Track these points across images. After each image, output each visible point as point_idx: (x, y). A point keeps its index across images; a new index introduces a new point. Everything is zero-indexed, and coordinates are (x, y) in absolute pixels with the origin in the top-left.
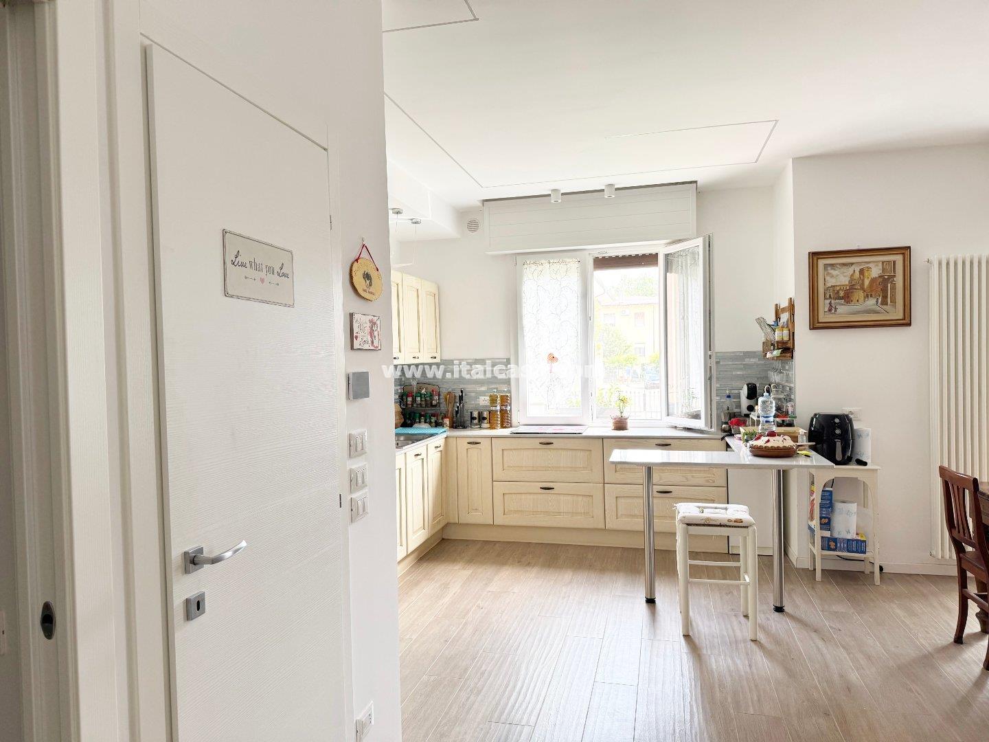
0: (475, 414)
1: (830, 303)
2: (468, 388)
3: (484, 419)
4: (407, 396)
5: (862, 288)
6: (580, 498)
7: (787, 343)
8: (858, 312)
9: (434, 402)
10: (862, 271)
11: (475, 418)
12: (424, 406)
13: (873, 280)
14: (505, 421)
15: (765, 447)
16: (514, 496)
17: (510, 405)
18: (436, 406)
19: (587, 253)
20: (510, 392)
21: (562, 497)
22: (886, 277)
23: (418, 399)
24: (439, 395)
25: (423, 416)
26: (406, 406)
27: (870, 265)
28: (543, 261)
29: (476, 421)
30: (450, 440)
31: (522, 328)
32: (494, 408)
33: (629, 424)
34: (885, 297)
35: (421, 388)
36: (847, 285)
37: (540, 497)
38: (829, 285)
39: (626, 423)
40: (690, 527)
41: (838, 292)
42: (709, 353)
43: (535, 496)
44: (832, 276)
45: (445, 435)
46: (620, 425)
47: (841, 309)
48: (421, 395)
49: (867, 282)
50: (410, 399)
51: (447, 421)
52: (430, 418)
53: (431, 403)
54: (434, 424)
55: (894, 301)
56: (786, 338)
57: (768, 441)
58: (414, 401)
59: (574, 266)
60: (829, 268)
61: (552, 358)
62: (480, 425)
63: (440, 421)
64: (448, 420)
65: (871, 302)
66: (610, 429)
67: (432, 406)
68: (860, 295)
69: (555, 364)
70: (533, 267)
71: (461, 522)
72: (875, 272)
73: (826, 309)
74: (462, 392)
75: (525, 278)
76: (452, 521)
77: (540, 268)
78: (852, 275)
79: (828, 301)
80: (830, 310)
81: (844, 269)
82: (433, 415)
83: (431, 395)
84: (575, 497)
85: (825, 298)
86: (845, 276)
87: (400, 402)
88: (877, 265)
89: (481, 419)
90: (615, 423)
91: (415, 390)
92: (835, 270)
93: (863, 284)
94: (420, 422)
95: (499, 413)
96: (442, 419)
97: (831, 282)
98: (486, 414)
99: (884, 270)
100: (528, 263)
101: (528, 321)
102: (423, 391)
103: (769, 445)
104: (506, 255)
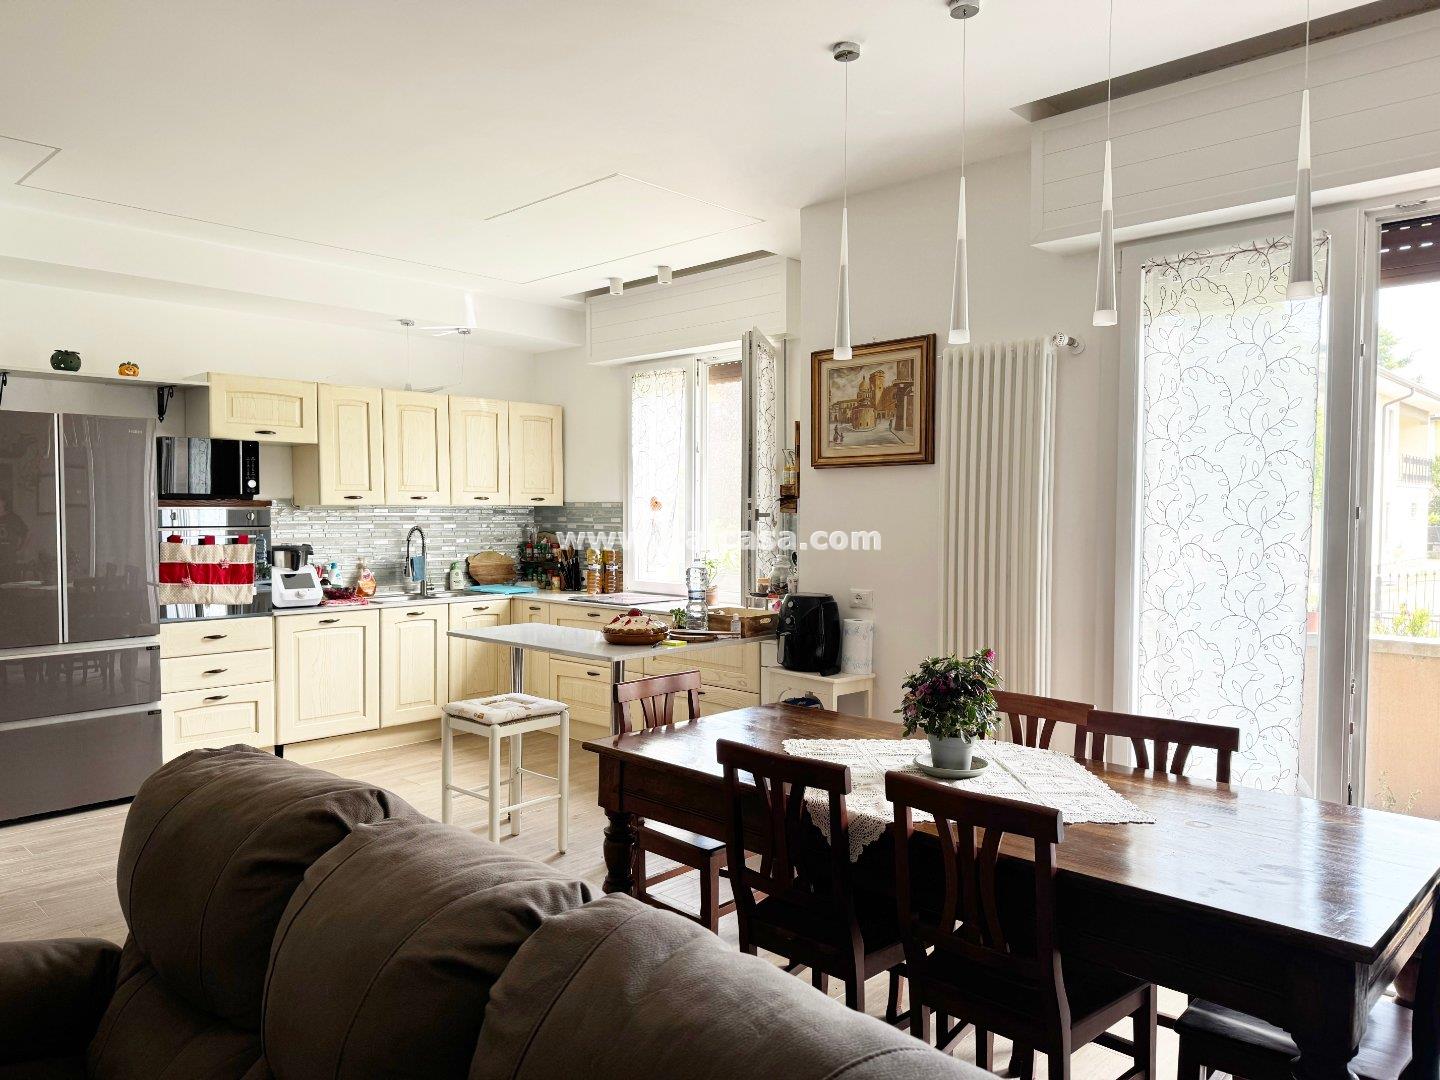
1: (836, 429)
4: (527, 547)
5: (873, 406)
7: (791, 488)
8: (867, 442)
10: (873, 378)
13: (886, 391)
18: (551, 560)
21: (606, 687)
22: (902, 386)
25: (536, 572)
26: (525, 559)
27: (881, 368)
28: (650, 372)
31: (631, 461)
34: (900, 418)
35: (542, 538)
36: (855, 401)
38: (835, 401)
41: (845, 412)
44: (838, 388)
45: (510, 596)
47: (849, 437)
48: (539, 546)
49: (879, 394)
50: (529, 551)
51: (556, 582)
52: (542, 578)
53: (547, 556)
54: (543, 585)
55: (910, 425)
56: (791, 482)
58: (532, 552)
59: (678, 376)
60: (835, 375)
61: (656, 504)
63: (550, 581)
64: (558, 578)
65: (884, 425)
67: (546, 560)
68: (869, 415)
69: (657, 512)
70: (642, 381)
72: (889, 378)
73: (831, 439)
75: (634, 397)
77: (647, 381)
78: (861, 385)
79: (833, 426)
80: (835, 439)
81: (852, 376)
82: (546, 572)
85: (830, 422)
86: (853, 387)
87: (519, 554)
88: (891, 368)
91: (536, 539)
92: (840, 376)
93: (874, 398)
94: (532, 580)
96: (553, 578)
97: (838, 396)
99: (899, 373)
100: (637, 375)
101: (636, 452)
104: (621, 366)
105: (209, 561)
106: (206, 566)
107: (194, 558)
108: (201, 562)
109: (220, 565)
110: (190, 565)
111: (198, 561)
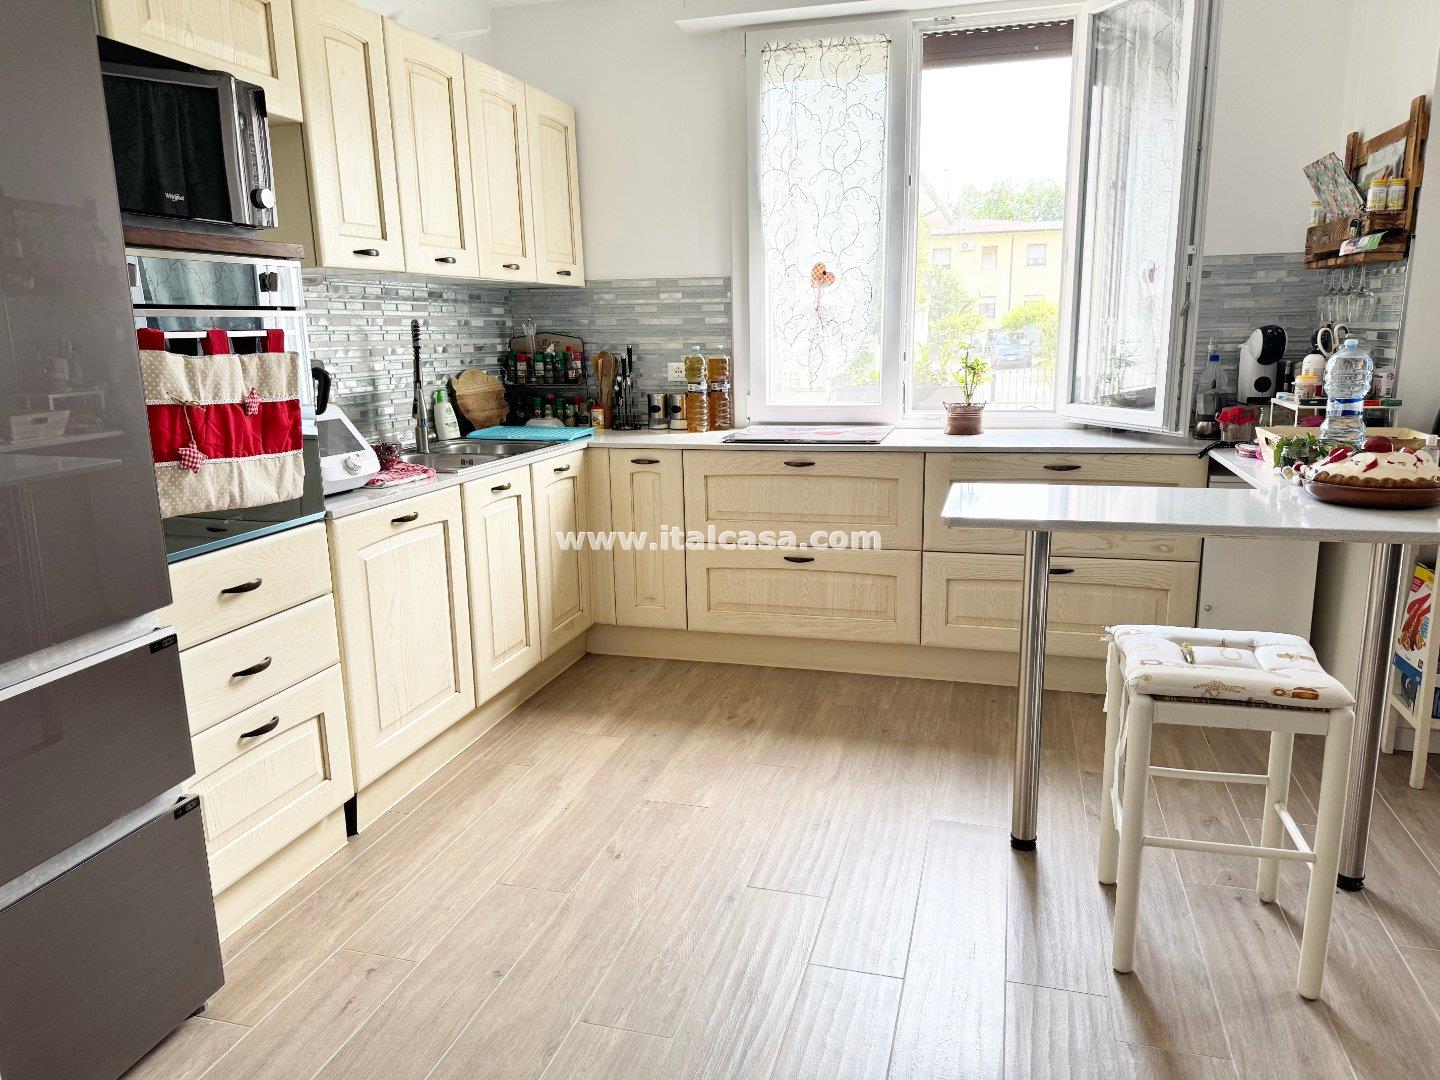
0: (658, 400)
2: (645, 343)
3: (677, 409)
4: (517, 359)
6: (869, 581)
7: (1396, 215)
9: (572, 374)
11: (656, 409)
12: (551, 381)
14: (719, 412)
15: (1368, 481)
16: (729, 574)
17: (731, 382)
18: (575, 381)
19: (908, 20)
20: (730, 353)
21: (830, 579)
23: (540, 366)
24: (584, 359)
25: (550, 402)
26: (516, 381)
28: (807, 43)
29: (659, 415)
30: (595, 454)
31: (758, 205)
32: (694, 387)
33: (985, 419)
35: (546, 343)
37: (783, 576)
39: (977, 420)
40: (1159, 704)
42: (1190, 250)
43: (774, 576)
45: (583, 444)
46: (965, 422)
48: (544, 358)
50: (522, 366)
51: (599, 414)
52: (564, 408)
53: (566, 374)
54: (571, 420)
56: (1395, 205)
57: (1374, 465)
58: (531, 369)
59: (875, 51)
61: (822, 275)
62: (669, 423)
63: (586, 413)
64: (601, 411)
66: (943, 431)
67: (568, 381)
69: (827, 290)
70: (785, 57)
71: (620, 622)
74: (630, 352)
75: (766, 86)
76: (602, 620)
77: (800, 58)
82: (572, 401)
83: (566, 360)
84: (858, 580)
87: (502, 372)
89: (671, 409)
90: (953, 419)
91: (532, 346)
94: (543, 416)
95: (704, 397)
96: (589, 409)
98: (679, 400)
100: (774, 47)
101: (770, 188)
102: (550, 350)
103: (1377, 474)
104: (724, 32)
105: (226, 399)
106: (220, 409)
107: (196, 392)
108: (210, 401)
109: (244, 406)
110: (191, 409)
111: (206, 399)
